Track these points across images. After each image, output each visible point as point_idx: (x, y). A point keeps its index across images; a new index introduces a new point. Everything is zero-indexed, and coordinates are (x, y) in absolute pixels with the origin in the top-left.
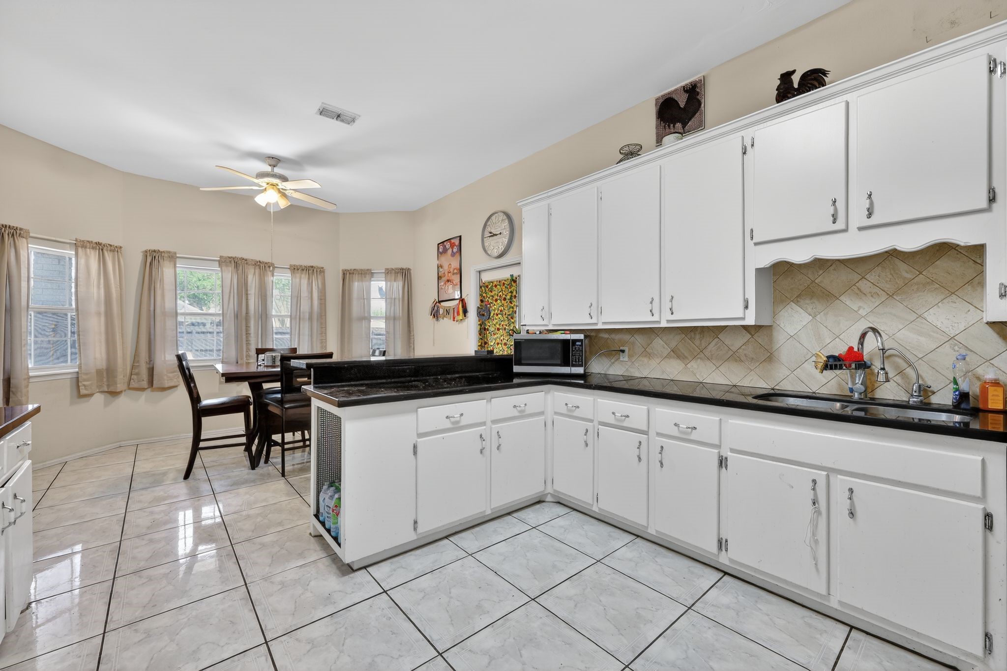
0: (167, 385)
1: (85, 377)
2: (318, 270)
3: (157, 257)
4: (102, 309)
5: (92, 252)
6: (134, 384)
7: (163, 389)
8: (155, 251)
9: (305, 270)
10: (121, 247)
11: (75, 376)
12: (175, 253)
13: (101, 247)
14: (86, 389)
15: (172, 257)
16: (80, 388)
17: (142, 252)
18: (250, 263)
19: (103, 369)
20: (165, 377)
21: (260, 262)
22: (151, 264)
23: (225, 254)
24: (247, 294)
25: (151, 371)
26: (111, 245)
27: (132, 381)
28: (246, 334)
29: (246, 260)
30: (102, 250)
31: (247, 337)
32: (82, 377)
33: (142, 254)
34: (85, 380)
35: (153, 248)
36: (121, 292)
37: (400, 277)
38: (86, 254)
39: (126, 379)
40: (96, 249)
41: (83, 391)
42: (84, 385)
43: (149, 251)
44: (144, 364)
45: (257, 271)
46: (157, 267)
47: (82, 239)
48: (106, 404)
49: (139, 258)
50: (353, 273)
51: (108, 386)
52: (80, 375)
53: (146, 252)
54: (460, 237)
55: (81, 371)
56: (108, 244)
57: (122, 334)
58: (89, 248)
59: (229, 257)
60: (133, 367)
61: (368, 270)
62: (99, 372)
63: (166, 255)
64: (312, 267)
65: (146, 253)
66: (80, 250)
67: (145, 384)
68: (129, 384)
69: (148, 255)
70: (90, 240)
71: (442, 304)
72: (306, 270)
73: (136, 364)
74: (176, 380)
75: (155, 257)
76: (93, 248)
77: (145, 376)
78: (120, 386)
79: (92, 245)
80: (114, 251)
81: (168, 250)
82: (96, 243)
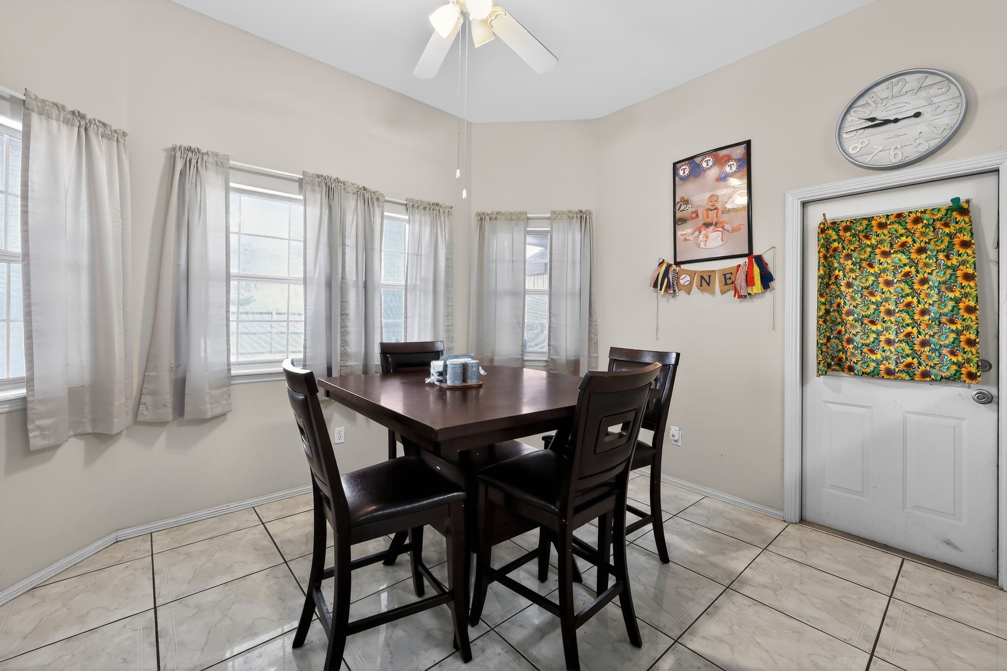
0: (209, 415)
1: (40, 408)
2: (446, 212)
3: (194, 162)
4: (84, 258)
5: (64, 129)
6: (146, 414)
7: (202, 421)
8: (190, 149)
9: (428, 208)
10: (124, 134)
11: (18, 406)
12: (227, 158)
13: (83, 123)
14: (44, 437)
15: (222, 164)
16: (31, 435)
17: (165, 150)
18: (349, 190)
19: (83, 386)
20: (207, 398)
21: (365, 189)
22: (182, 174)
23: (313, 170)
24: (344, 244)
25: (180, 385)
26: (104, 125)
27: (142, 407)
28: (342, 315)
29: (344, 183)
30: (86, 130)
31: (343, 320)
32: (34, 408)
33: (164, 154)
34: (42, 416)
35: (186, 144)
36: (123, 224)
37: (576, 223)
38: (49, 132)
39: (131, 404)
40: (73, 125)
41: (36, 441)
42: (40, 428)
43: (180, 147)
44: (167, 374)
45: (360, 204)
46: (194, 180)
47: (42, 97)
48: (90, 458)
49: (159, 162)
50: (496, 219)
51: (94, 422)
52: (30, 406)
53: (174, 149)
54: (748, 143)
55: (33, 396)
56: (99, 122)
57: (124, 312)
58: (58, 120)
59: (318, 176)
60: (144, 379)
61: (521, 213)
62: (74, 393)
63: (211, 159)
64: (437, 204)
65: (172, 154)
66: (35, 118)
67: (168, 412)
68: (136, 414)
69: (178, 154)
70: (60, 101)
71: (683, 267)
72: (430, 209)
73: (152, 374)
74: (224, 402)
75: (190, 161)
76: (67, 122)
77: (168, 397)
78: (120, 420)
79: (62, 114)
80: (109, 138)
81: (215, 150)
82: (73, 113)
